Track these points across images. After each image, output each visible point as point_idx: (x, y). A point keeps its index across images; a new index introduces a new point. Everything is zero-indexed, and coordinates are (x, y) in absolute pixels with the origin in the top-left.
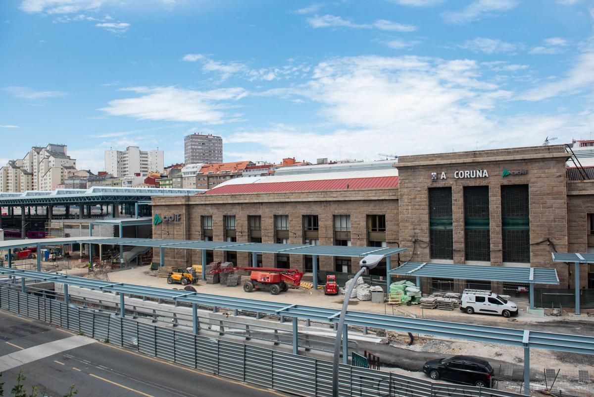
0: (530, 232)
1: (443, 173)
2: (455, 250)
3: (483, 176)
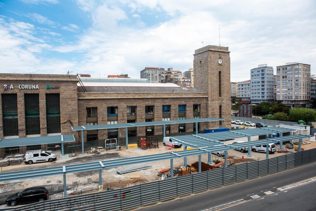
0: (61, 117)
1: (12, 85)
2: (19, 130)
3: (36, 88)
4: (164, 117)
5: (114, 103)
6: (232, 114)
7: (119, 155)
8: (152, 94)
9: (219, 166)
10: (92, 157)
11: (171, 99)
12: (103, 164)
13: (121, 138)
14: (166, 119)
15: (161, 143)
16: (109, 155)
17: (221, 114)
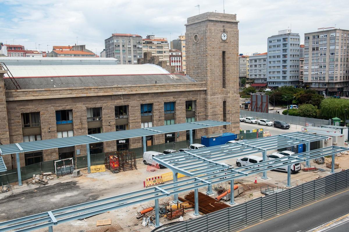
4: (144, 121)
5: (65, 105)
6: (241, 105)
7: (77, 185)
8: (124, 88)
9: (223, 198)
10: (36, 191)
11: (153, 95)
12: (55, 216)
13: (80, 156)
14: (146, 124)
15: (140, 160)
16: (61, 186)
17: (226, 114)
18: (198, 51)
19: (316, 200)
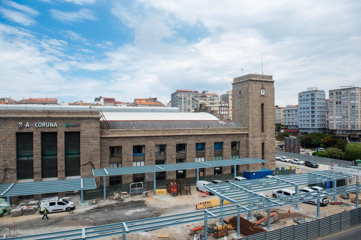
0: (81, 158)
1: (27, 123)
2: (35, 173)
3: (54, 126)
4: (198, 157)
5: (140, 141)
7: (145, 203)
8: (184, 130)
9: (261, 224)
10: (115, 205)
11: (206, 136)
12: (128, 227)
13: (148, 181)
14: (200, 159)
15: (193, 187)
16: (134, 203)
17: (264, 153)
18: (242, 103)
19: (342, 230)
